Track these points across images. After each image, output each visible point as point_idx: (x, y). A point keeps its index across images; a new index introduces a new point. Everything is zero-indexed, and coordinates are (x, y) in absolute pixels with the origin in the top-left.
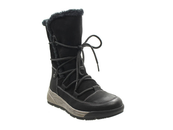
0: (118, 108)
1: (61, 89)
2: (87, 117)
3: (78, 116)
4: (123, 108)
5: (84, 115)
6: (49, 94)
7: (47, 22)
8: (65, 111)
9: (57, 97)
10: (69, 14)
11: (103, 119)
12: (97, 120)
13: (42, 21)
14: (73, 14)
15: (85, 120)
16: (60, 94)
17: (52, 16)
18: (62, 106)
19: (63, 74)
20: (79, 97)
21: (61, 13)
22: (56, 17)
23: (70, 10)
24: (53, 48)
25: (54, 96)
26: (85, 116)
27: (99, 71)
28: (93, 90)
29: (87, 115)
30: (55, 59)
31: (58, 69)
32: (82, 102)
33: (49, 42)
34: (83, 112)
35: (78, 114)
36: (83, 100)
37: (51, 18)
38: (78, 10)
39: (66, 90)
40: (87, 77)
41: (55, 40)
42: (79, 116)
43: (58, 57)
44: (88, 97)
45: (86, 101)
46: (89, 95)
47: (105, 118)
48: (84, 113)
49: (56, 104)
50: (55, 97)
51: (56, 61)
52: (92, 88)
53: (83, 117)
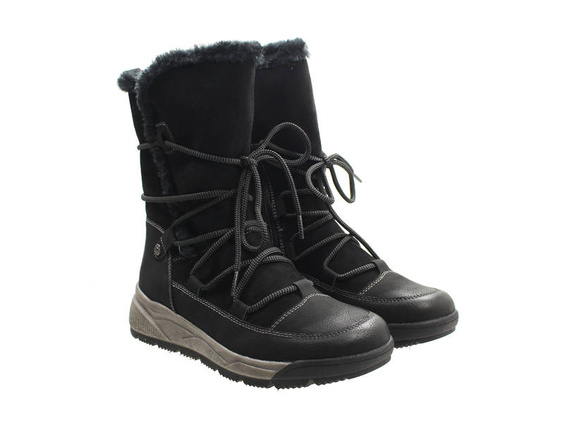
1: (185, 291)
2: (282, 378)
5: (274, 372)
6: (140, 308)
7: (138, 77)
8: (199, 361)
9: (170, 317)
10: (218, 56)
11: (334, 384)
13: (118, 76)
14: (231, 56)
15: (274, 388)
16: (181, 306)
17: (158, 59)
18: (187, 346)
19: (191, 246)
20: (250, 317)
21: (190, 51)
22: (173, 62)
23: (222, 43)
24: (155, 161)
25: (158, 315)
26: (276, 375)
28: (298, 294)
29: (283, 372)
30: (163, 196)
31: (175, 229)
32: (263, 332)
33: (138, 143)
34: (268, 362)
35: (252, 370)
36: (267, 325)
37: (153, 68)
38: (246, 44)
39: (204, 295)
40: (271, 255)
41: (165, 138)
43: (173, 191)
44: (281, 314)
45: (277, 329)
46: (286, 311)
48: (271, 367)
49: (167, 340)
50: (161, 319)
51: (165, 204)
52: (292, 288)
53: (270, 378)
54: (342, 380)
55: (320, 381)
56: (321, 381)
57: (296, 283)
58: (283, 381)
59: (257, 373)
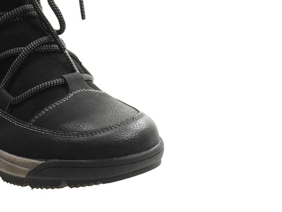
0: (140, 152)
2: (35, 178)
3: (6, 172)
4: (159, 152)
5: (28, 170)
11: (87, 187)
12: (67, 188)
15: (28, 187)
20: (13, 109)
26: (30, 173)
27: (83, 17)
28: (65, 87)
32: (22, 126)
34: (24, 159)
36: (26, 119)
40: (45, 44)
42: (9, 173)
44: (42, 108)
45: (35, 124)
46: (47, 105)
47: (96, 182)
48: (25, 164)
52: (59, 81)
53: (24, 176)
54: (96, 184)
55: (73, 184)
56: (75, 183)
57: (63, 76)
58: (37, 180)
59: (12, 169)
